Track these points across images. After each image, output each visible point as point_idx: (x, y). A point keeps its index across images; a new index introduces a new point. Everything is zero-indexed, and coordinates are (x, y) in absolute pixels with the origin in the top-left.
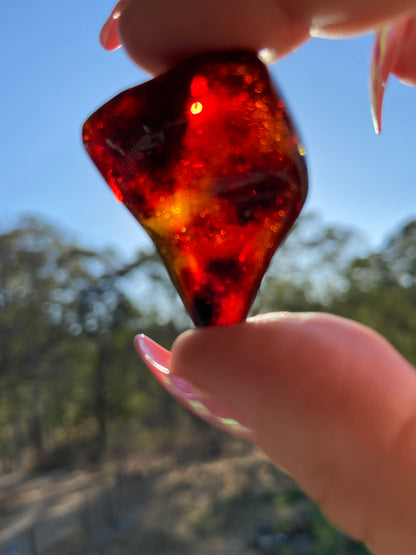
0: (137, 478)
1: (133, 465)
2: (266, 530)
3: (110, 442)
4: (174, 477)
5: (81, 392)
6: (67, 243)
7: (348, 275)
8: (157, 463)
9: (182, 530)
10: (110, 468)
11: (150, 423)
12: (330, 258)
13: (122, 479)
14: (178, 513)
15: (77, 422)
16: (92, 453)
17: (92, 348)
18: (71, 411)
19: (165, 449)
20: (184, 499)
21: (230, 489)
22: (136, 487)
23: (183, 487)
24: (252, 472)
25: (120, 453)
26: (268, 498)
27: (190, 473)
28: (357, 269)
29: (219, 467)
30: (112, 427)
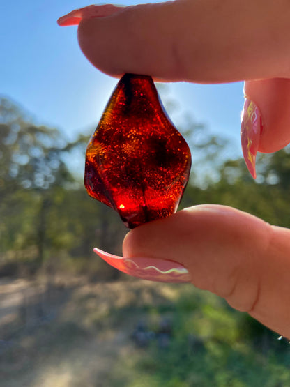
0: (61, 288)
1: (58, 279)
2: (141, 329)
3: (45, 263)
4: (86, 289)
5: (28, 227)
6: (28, 121)
7: (222, 171)
8: (75, 280)
9: (87, 322)
10: (43, 280)
11: (74, 253)
12: (210, 158)
13: (51, 288)
14: (85, 312)
15: (24, 247)
16: (31, 269)
17: (38, 198)
18: (20, 240)
19: (83, 272)
20: (91, 304)
21: (122, 301)
22: (60, 294)
23: (91, 296)
24: (138, 292)
25: (51, 271)
26: (146, 309)
27: (98, 289)
28: (228, 168)
29: (117, 287)
30: (47, 254)
